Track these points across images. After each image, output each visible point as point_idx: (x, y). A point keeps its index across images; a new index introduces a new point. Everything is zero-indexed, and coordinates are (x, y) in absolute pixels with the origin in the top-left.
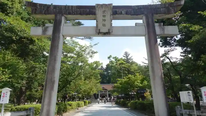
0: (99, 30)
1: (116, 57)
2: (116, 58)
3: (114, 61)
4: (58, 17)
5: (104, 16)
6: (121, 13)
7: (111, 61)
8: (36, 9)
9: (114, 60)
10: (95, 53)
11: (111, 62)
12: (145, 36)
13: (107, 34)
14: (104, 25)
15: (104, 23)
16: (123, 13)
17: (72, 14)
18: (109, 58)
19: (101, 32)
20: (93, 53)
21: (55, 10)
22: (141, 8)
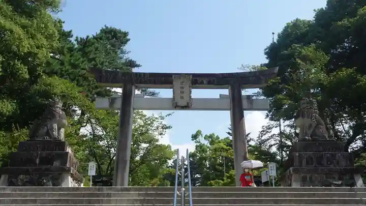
0: (176, 103)
1: (213, 134)
2: (212, 139)
3: (209, 145)
4: (128, 87)
5: (182, 88)
6: (202, 83)
7: (198, 144)
8: (101, 76)
9: (206, 143)
10: (167, 128)
11: (200, 148)
12: (230, 110)
13: (186, 107)
14: (182, 98)
15: (182, 95)
16: (205, 83)
17: (145, 83)
18: (195, 137)
19: (178, 105)
20: (165, 127)
21: (123, 78)
22: (225, 77)
